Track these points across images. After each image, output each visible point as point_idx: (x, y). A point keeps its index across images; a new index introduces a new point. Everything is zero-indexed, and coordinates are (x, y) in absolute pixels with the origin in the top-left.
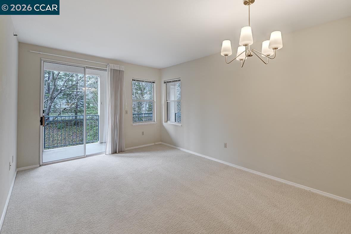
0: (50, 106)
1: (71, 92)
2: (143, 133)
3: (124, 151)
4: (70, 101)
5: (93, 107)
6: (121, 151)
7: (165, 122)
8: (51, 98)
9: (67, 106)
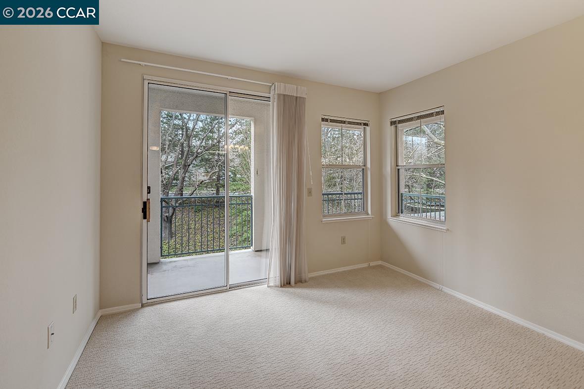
0: (183, 178)
1: (210, 157)
2: (343, 241)
3: (305, 282)
4: (209, 170)
5: (241, 180)
6: (300, 282)
7: (394, 216)
8: (185, 166)
9: (205, 177)
